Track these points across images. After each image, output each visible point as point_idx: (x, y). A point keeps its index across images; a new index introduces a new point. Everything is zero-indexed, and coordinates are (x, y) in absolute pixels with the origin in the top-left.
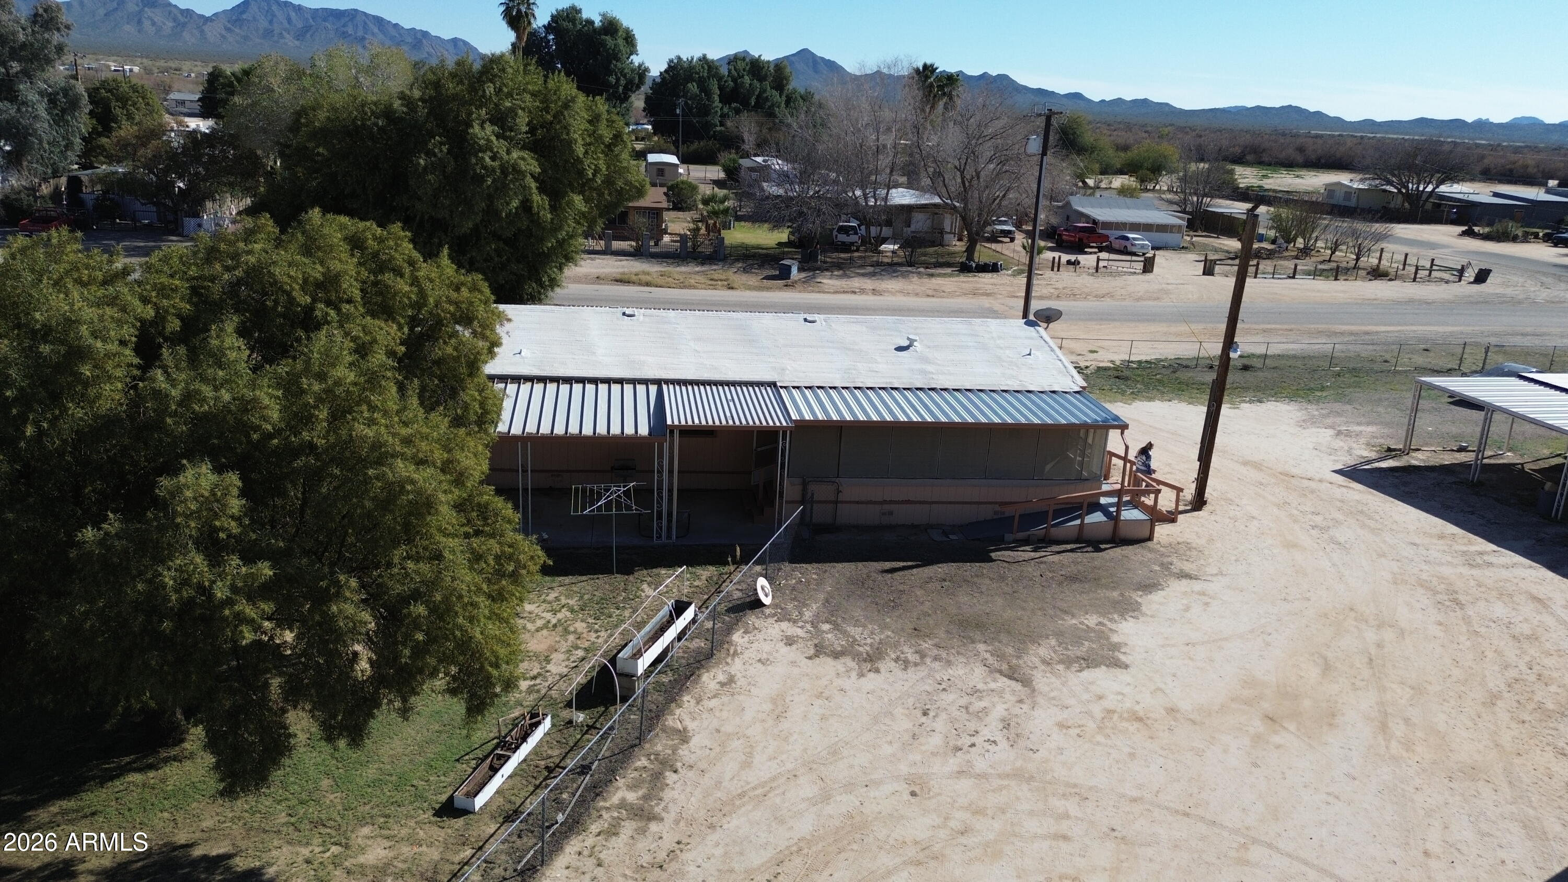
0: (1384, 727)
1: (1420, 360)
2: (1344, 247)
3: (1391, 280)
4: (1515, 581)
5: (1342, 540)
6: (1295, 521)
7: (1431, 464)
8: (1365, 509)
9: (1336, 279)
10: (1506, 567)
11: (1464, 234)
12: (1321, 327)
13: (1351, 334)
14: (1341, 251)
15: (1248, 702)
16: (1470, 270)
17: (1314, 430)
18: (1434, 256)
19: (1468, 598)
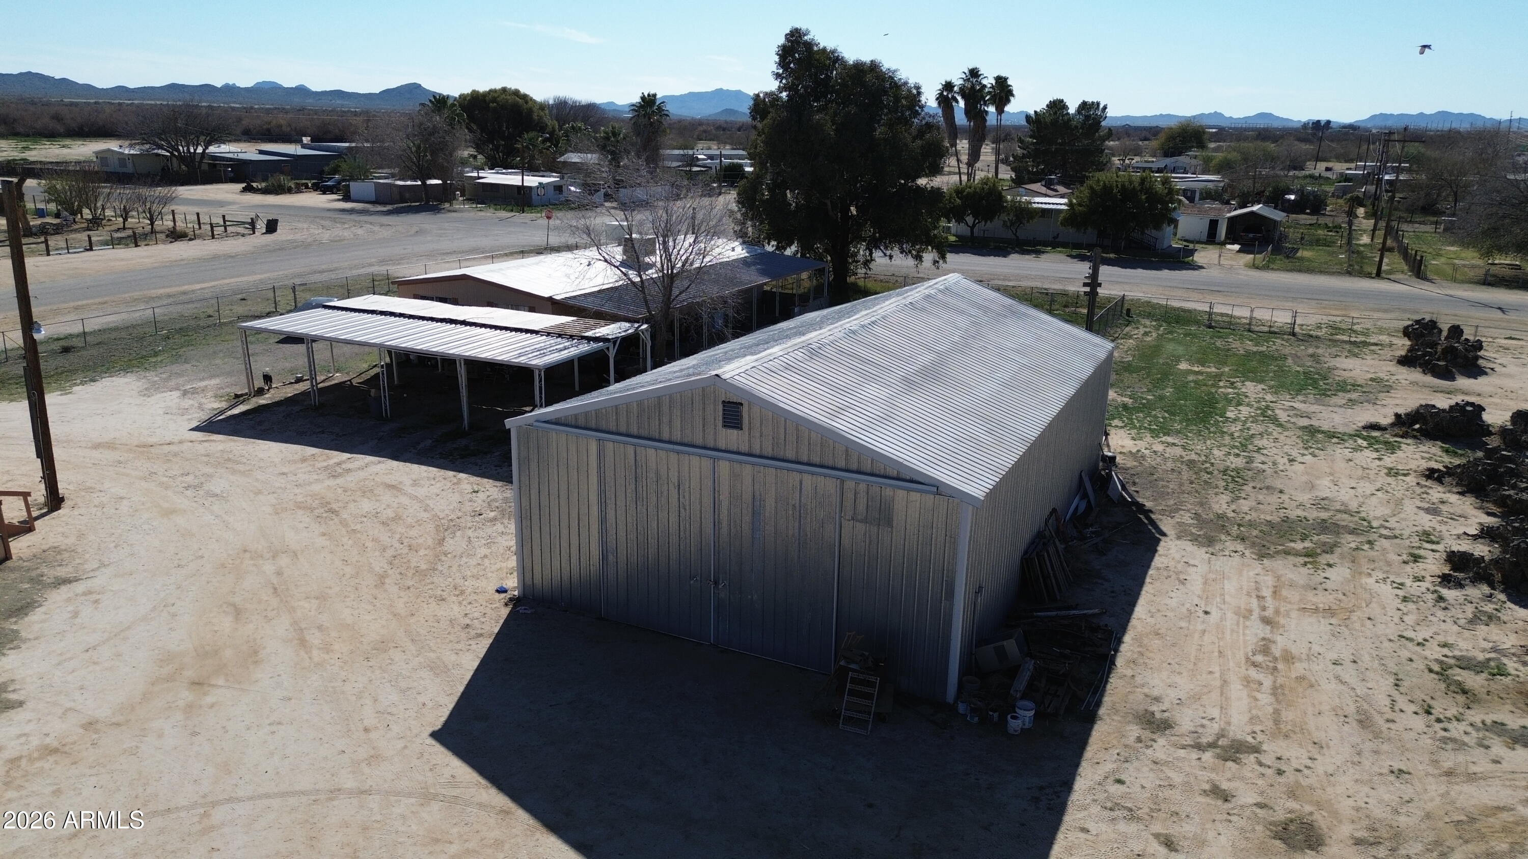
0: (303, 643)
1: (240, 310)
2: (134, 213)
3: (191, 240)
4: (371, 478)
5: (218, 491)
6: (166, 488)
7: (277, 399)
8: (230, 456)
9: (137, 246)
10: (361, 468)
11: (245, 190)
12: (137, 294)
13: (169, 296)
14: (133, 217)
15: (170, 679)
16: (259, 222)
17: (159, 395)
18: (224, 213)
19: (340, 504)
